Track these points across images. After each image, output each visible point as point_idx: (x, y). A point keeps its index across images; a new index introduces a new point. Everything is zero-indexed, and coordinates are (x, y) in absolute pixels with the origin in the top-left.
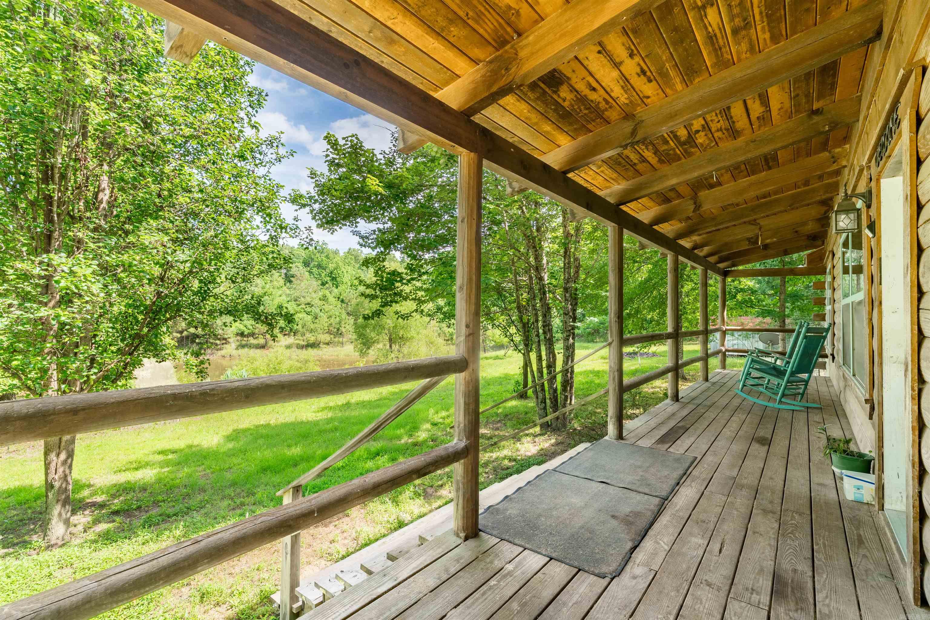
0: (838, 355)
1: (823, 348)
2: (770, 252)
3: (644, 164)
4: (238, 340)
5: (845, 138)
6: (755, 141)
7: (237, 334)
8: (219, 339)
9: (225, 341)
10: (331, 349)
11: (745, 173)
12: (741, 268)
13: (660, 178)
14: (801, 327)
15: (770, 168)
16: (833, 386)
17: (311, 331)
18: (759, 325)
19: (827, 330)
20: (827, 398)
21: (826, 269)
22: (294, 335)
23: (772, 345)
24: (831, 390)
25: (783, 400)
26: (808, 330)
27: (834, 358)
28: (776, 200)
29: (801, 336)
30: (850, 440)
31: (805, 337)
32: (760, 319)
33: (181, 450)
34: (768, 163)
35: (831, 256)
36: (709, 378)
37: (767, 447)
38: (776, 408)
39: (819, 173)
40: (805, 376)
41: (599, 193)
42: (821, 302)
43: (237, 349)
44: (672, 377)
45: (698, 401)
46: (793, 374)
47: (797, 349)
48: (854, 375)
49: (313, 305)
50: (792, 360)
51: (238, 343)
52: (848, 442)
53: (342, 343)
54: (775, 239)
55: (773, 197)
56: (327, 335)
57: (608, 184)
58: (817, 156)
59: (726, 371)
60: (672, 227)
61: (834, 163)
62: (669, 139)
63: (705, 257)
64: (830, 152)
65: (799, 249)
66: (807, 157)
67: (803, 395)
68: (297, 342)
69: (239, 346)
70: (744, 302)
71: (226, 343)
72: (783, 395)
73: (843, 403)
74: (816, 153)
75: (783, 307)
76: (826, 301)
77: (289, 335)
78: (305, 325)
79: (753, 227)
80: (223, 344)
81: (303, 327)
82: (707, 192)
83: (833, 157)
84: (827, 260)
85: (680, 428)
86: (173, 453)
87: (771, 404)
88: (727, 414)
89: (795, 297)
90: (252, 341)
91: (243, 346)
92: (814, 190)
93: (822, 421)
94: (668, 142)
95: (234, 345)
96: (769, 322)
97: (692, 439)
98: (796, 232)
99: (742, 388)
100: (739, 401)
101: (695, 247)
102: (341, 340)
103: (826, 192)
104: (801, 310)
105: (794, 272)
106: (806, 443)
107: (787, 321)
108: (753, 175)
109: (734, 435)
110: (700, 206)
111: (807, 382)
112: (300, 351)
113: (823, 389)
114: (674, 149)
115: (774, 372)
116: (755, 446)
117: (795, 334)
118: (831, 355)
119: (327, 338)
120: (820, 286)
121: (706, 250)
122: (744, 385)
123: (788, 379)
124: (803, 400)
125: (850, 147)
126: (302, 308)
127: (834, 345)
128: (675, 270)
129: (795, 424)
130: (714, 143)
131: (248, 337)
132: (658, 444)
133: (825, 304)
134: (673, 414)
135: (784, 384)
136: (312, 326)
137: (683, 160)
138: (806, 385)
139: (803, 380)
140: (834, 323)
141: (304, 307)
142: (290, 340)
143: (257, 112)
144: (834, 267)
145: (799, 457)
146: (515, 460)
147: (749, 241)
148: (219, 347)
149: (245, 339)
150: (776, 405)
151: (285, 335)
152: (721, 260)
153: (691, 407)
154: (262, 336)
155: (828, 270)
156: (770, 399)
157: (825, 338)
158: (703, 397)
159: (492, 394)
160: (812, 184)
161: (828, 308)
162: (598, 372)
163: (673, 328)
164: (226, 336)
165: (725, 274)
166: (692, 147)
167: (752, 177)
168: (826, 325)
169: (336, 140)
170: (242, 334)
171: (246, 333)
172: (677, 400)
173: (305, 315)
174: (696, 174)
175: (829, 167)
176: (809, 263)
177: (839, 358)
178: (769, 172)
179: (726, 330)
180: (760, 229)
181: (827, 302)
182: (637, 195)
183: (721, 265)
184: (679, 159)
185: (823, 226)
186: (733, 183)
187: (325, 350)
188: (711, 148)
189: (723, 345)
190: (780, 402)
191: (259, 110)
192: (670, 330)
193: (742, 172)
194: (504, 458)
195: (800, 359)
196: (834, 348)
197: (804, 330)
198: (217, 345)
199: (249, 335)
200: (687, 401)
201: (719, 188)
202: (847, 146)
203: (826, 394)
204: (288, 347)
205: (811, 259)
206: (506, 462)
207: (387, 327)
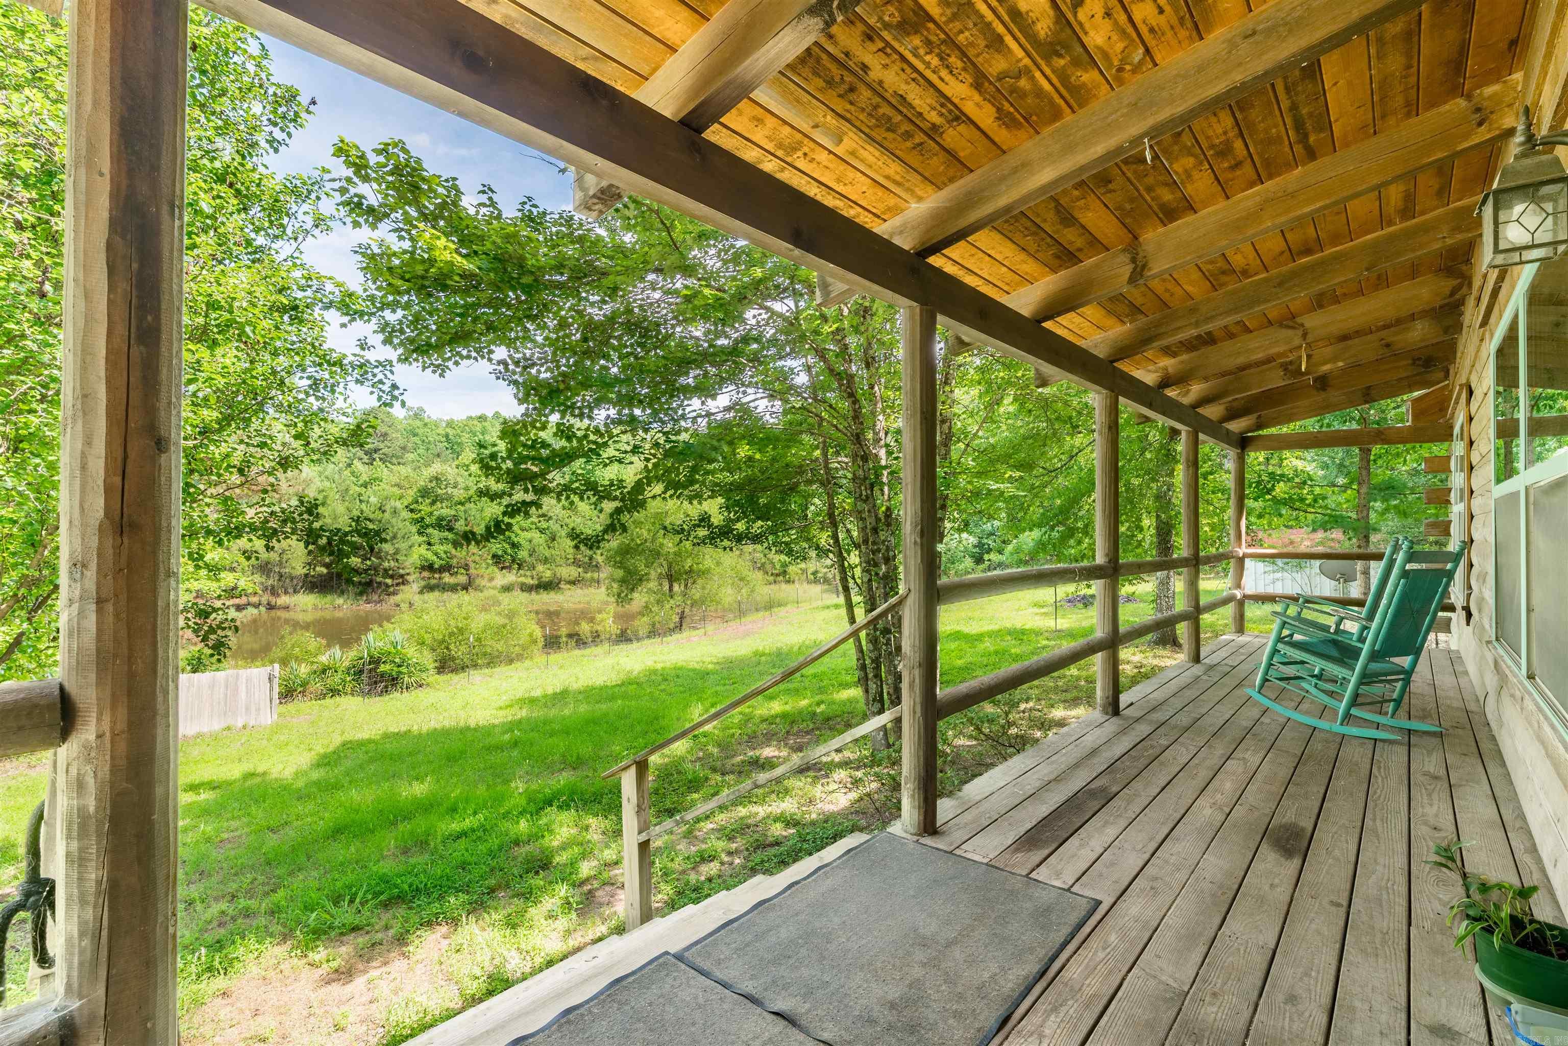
0: (1480, 611)
1: (1446, 593)
2: (1334, 395)
3: (962, 128)
4: (423, 579)
5: (1514, 43)
6: (1254, 33)
7: (423, 568)
8: (392, 577)
9: (402, 580)
10: (579, 591)
11: (1248, 169)
12: (1273, 430)
13: (1015, 170)
14: (1396, 548)
15: (1312, 154)
16: (1466, 673)
17: (546, 561)
18: (1322, 543)
19: (1456, 558)
20: (1455, 704)
21: (1451, 428)
22: (519, 569)
23: (1345, 581)
24: (1463, 681)
25: (1353, 711)
26: (1412, 557)
27: (1469, 615)
28: (1336, 258)
29: (1395, 571)
30: (1534, 889)
31: (1405, 574)
32: (1320, 535)
33: (229, 783)
34: (1306, 136)
35: (1464, 396)
36: (1202, 657)
37: (1296, 862)
38: (1337, 734)
39: (1440, 155)
40: (1405, 661)
41: (880, 229)
42: (1441, 498)
43: (421, 592)
44: (1104, 662)
45: (1159, 716)
46: (1374, 656)
47: (1384, 601)
48: (1531, 677)
49: (550, 518)
50: (1374, 625)
51: (423, 583)
52: (1524, 893)
53: (598, 582)
54: (1341, 364)
55: (1329, 251)
56: (572, 568)
57: (892, 201)
58: (1434, 111)
59: (1243, 639)
60: (1103, 334)
61: (1480, 124)
62: (1000, 29)
63: (1195, 406)
64: (1469, 97)
65: (1393, 390)
66: (1408, 115)
67: (1398, 702)
68: (523, 579)
69: (425, 587)
70: (1288, 502)
71: (403, 583)
72: (1355, 701)
73: (1493, 725)
74: (1432, 105)
75: (1363, 508)
76: (1452, 494)
77: (509, 568)
78: (534, 551)
79: (1290, 332)
80: (398, 584)
81: (531, 555)
82: (1161, 230)
83: (1478, 110)
84: (1455, 409)
85: (1093, 794)
86: (214, 788)
87: (1323, 724)
88: (1220, 749)
89: (1390, 489)
90: (447, 578)
91: (431, 588)
92: (1425, 229)
93: (1442, 772)
94: (1000, 39)
95: (415, 587)
96: (1338, 540)
97: (1111, 832)
98: (1388, 345)
99: (1262, 686)
100: (1255, 713)
101: (1166, 382)
102: (596, 575)
103: (1457, 229)
104: (1403, 514)
105: (1383, 436)
106: (1402, 847)
107: (1374, 538)
108: (1271, 177)
109: (1221, 817)
110: (1144, 267)
111: (1407, 675)
112: (525, 594)
113: (1445, 681)
114: (1027, 71)
115: (1334, 653)
116: (1269, 857)
117: (1382, 564)
118: (1463, 608)
119: (571, 572)
120: (1440, 466)
121: (1196, 389)
122: (1265, 680)
123: (1365, 667)
124: (1402, 712)
125: (1527, 77)
126: (532, 523)
127: (1470, 588)
128: (1110, 428)
129: (1377, 782)
130: (1141, 50)
131: (440, 572)
132: (1017, 850)
133: (1448, 502)
134: (1094, 752)
135: (1353, 680)
136: (547, 553)
137: (1069, 117)
138: (1407, 682)
139: (1402, 671)
140: (1472, 541)
141: (536, 520)
142: (510, 577)
143: (289, 135)
144: (1471, 419)
145: (1379, 901)
146: (796, 824)
147: (1285, 369)
148: (391, 589)
149: (437, 576)
150: (1337, 728)
151: (502, 568)
152: (1232, 415)
153: (1143, 729)
154: (463, 571)
155: (1457, 430)
156: (1323, 712)
157: (1450, 575)
158: (1177, 703)
159: (824, 673)
160: (1423, 213)
161: (1457, 509)
162: (1023, 632)
163: (1107, 555)
164: (401, 571)
165: (1243, 443)
166: (1076, 63)
167: (1269, 184)
168: (1453, 546)
169: (362, 157)
170: (430, 567)
171: (436, 566)
172: (1116, 712)
173: (539, 534)
174: (1099, 149)
175: (1466, 136)
176: (1416, 417)
177: (1485, 618)
178: (1311, 166)
179: (1245, 556)
180: (1305, 335)
181: (1453, 497)
182: (963, 223)
183: (1235, 426)
184: (1056, 115)
185: (1446, 331)
186: (1222, 204)
187: (568, 593)
188: (1136, 69)
189: (1238, 586)
190: (1348, 718)
191: (292, 130)
192: (1100, 559)
193: (1238, 165)
194: (776, 820)
195: (1393, 625)
196: (1469, 595)
197: (1400, 557)
198: (387, 586)
199: (442, 570)
200: (1138, 714)
201: (1190, 218)
202: (1518, 76)
203: (1451, 694)
204: (507, 589)
205: (1420, 409)
206: (777, 830)
207: (663, 552)
